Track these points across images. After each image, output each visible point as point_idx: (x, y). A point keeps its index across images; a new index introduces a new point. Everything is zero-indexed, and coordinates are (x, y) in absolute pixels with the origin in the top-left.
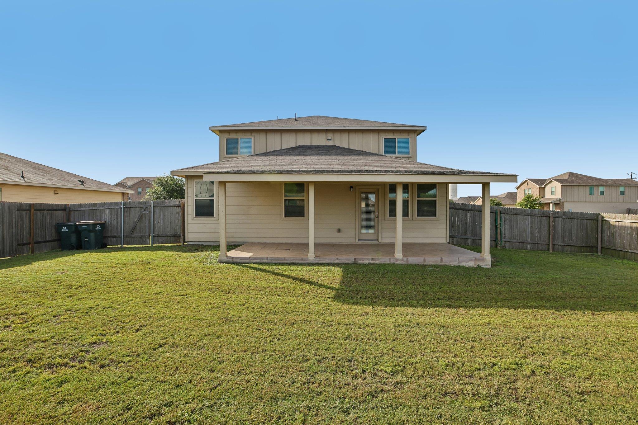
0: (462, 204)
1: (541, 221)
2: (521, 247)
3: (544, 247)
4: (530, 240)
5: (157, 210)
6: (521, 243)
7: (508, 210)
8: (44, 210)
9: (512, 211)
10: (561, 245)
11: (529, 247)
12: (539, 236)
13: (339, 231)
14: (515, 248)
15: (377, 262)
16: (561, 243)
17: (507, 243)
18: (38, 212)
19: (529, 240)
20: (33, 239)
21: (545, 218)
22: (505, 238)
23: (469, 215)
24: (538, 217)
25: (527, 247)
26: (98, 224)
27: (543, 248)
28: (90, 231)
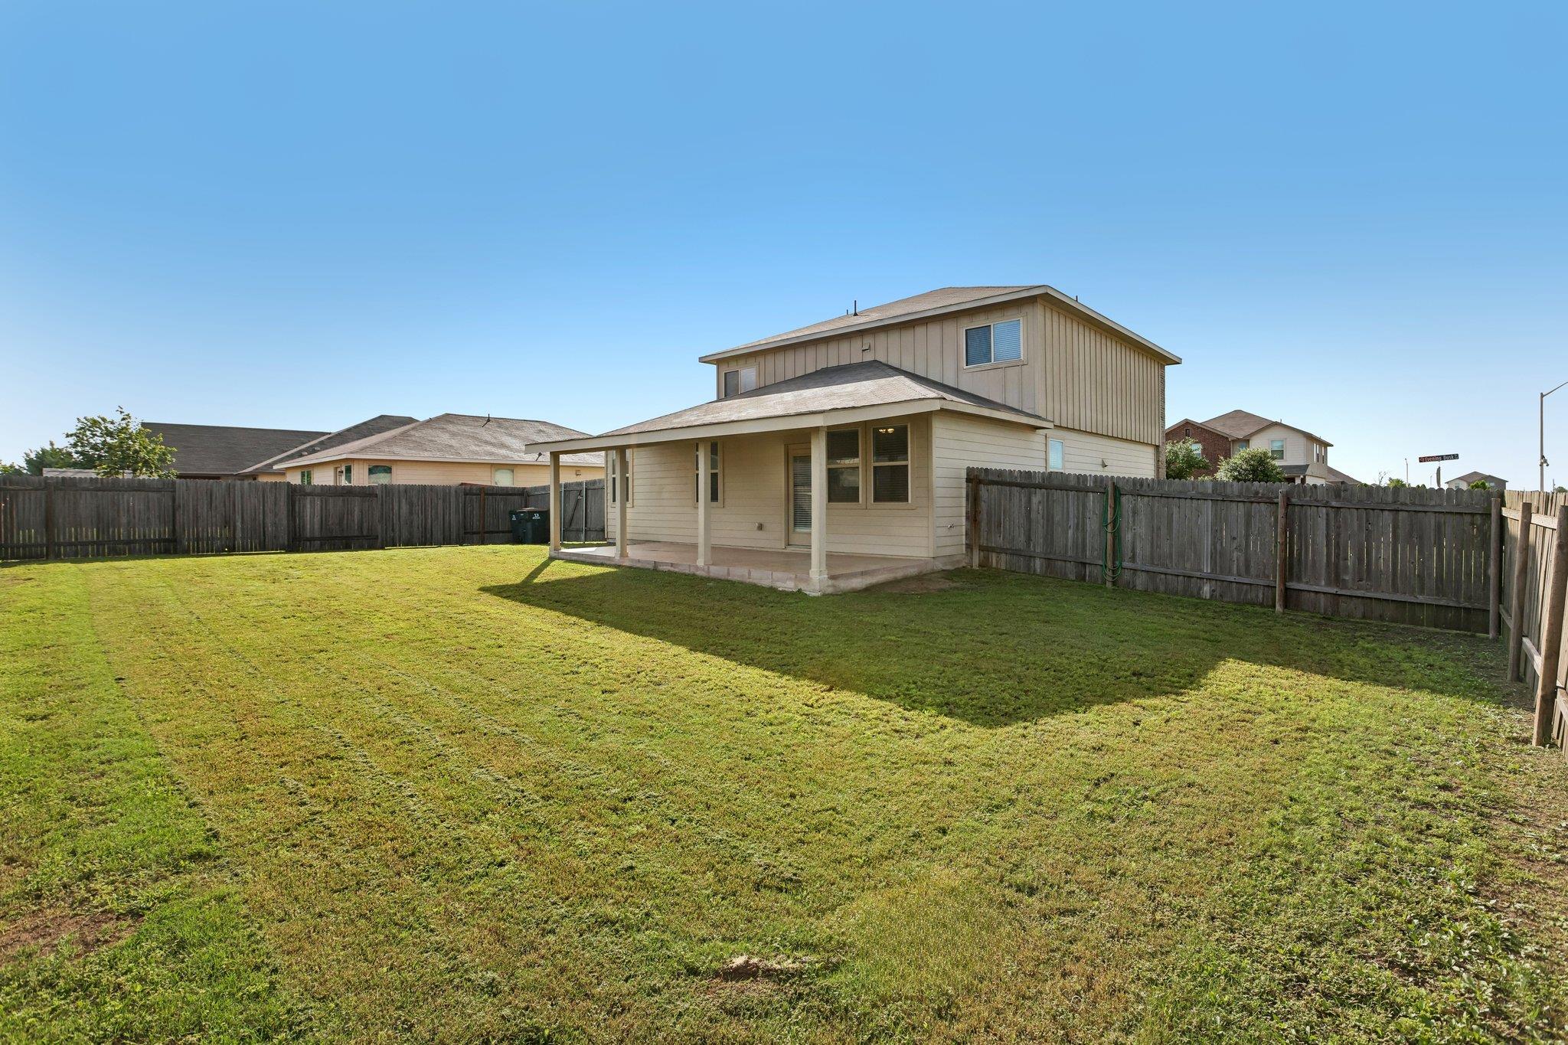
0: (1020, 471)
1: (1248, 517)
2: (1180, 588)
3: (1261, 596)
4: (1212, 570)
5: (589, 492)
6: (1181, 578)
7: (1142, 485)
8: (496, 494)
9: (1156, 486)
10: (1324, 593)
11: (1206, 589)
12: (1242, 559)
13: (761, 527)
14: (1162, 588)
15: (676, 570)
16: (1328, 584)
17: (1139, 573)
18: (490, 497)
19: (1207, 569)
20: (484, 527)
21: (1263, 506)
22: (1133, 559)
23: (1035, 500)
24: (1241, 505)
25: (1200, 589)
26: (536, 512)
27: (1257, 596)
28: (527, 521)
